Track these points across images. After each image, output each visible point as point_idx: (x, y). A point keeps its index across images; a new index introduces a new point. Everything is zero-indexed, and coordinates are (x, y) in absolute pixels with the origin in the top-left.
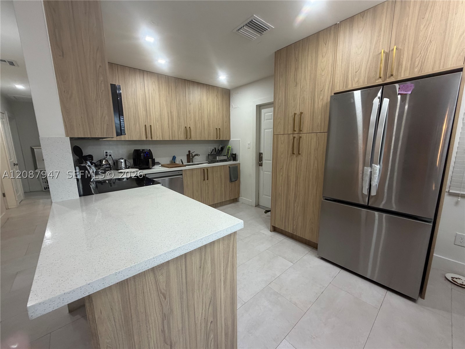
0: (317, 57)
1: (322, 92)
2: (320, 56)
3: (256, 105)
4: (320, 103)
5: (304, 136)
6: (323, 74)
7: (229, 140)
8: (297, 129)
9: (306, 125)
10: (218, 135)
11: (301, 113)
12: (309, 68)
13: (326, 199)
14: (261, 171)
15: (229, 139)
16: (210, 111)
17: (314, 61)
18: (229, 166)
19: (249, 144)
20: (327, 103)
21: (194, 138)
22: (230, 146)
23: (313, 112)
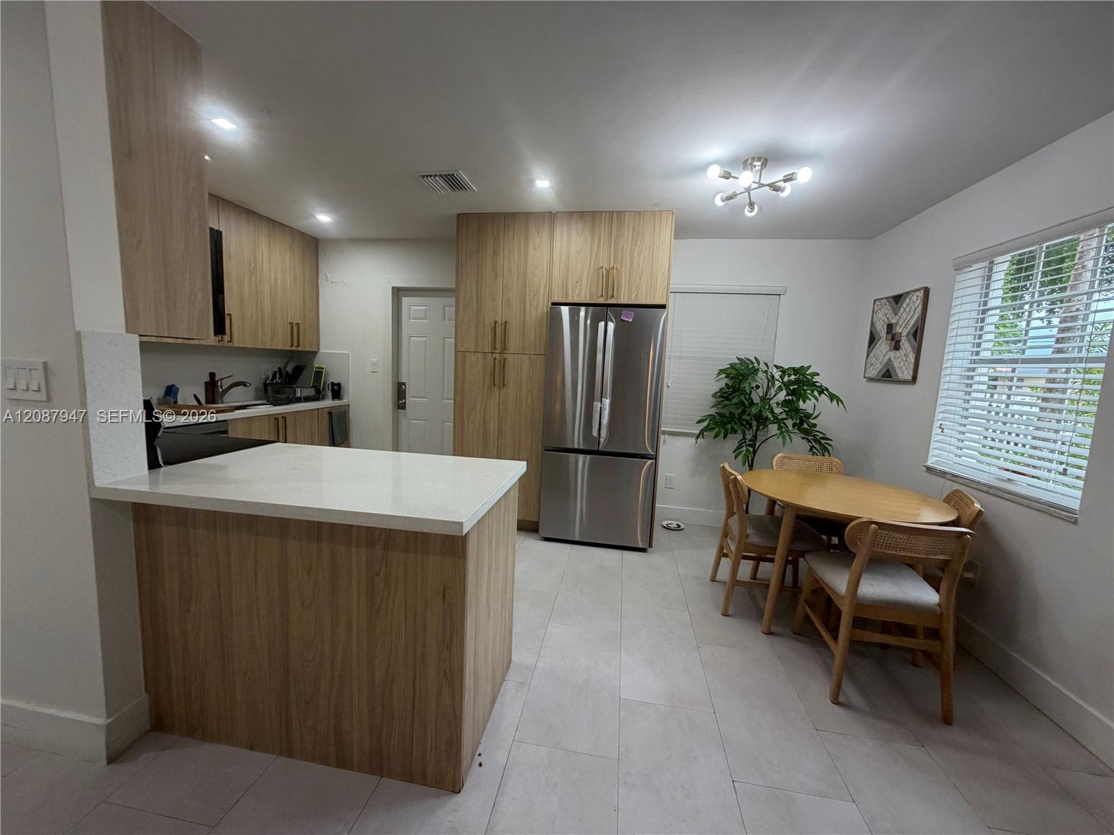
0: (527, 246)
1: (536, 297)
2: (531, 249)
3: (393, 288)
4: (533, 313)
5: (510, 358)
6: (536, 272)
7: (317, 352)
8: (498, 345)
9: (514, 342)
10: (295, 339)
11: (506, 322)
12: (516, 257)
13: (547, 450)
14: (403, 419)
15: (315, 350)
16: (276, 280)
17: (523, 251)
18: (327, 410)
19: (374, 364)
20: (542, 315)
21: (239, 342)
22: (324, 367)
23: (524, 323)
